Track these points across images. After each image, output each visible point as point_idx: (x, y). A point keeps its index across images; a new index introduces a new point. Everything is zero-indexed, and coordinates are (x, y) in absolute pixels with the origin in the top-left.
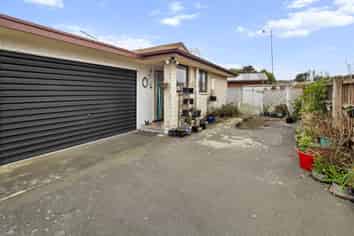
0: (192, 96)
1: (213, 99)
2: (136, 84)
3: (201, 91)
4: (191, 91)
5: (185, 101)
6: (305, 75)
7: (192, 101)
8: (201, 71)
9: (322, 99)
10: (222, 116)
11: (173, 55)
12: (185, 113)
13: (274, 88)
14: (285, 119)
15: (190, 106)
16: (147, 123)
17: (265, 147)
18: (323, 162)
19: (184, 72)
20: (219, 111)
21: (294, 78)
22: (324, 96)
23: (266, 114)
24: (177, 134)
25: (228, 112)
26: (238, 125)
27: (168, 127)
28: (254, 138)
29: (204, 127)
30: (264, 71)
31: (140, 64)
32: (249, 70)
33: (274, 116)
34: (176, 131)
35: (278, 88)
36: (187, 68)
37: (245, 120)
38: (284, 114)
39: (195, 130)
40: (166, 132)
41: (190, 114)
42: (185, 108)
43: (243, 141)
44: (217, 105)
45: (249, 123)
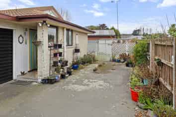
0: (60, 50)
1: (77, 51)
2: (12, 41)
3: (68, 45)
4: (60, 46)
5: (55, 55)
6: (139, 30)
7: (60, 54)
8: (68, 30)
9: (145, 52)
10: (84, 63)
11: (45, 19)
12: (55, 64)
13: (119, 42)
14: (125, 63)
15: (59, 58)
16: (23, 74)
17: (111, 87)
18: (144, 96)
19: (55, 30)
20: (82, 59)
21: (132, 33)
22: (146, 50)
23: (114, 60)
24: (48, 81)
25: (88, 60)
26: (95, 70)
27: (41, 76)
28: (105, 81)
29: (70, 73)
30: (113, 28)
31: (16, 24)
32: (103, 27)
33: (119, 61)
34: (48, 80)
35: (122, 41)
36: (57, 28)
37: (100, 66)
38: (125, 60)
39: (63, 77)
40: (40, 81)
41: (59, 64)
42: (55, 60)
43: (98, 83)
44: (80, 55)
45: (102, 68)
